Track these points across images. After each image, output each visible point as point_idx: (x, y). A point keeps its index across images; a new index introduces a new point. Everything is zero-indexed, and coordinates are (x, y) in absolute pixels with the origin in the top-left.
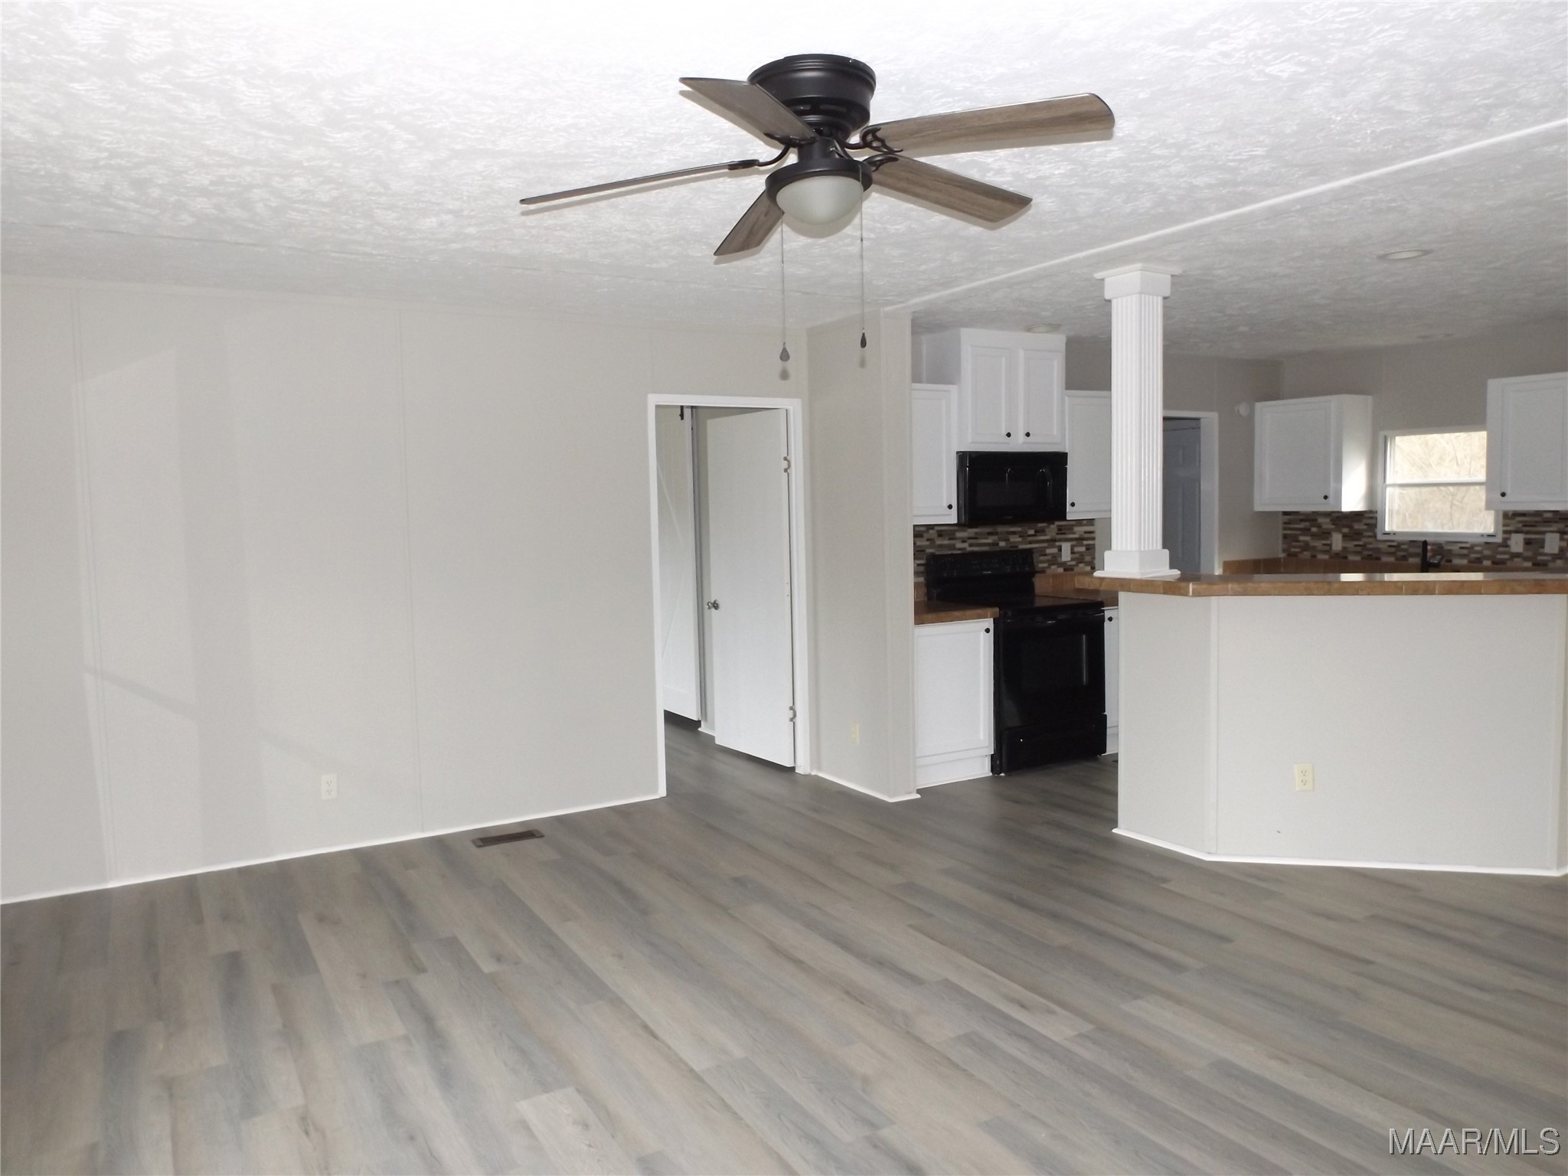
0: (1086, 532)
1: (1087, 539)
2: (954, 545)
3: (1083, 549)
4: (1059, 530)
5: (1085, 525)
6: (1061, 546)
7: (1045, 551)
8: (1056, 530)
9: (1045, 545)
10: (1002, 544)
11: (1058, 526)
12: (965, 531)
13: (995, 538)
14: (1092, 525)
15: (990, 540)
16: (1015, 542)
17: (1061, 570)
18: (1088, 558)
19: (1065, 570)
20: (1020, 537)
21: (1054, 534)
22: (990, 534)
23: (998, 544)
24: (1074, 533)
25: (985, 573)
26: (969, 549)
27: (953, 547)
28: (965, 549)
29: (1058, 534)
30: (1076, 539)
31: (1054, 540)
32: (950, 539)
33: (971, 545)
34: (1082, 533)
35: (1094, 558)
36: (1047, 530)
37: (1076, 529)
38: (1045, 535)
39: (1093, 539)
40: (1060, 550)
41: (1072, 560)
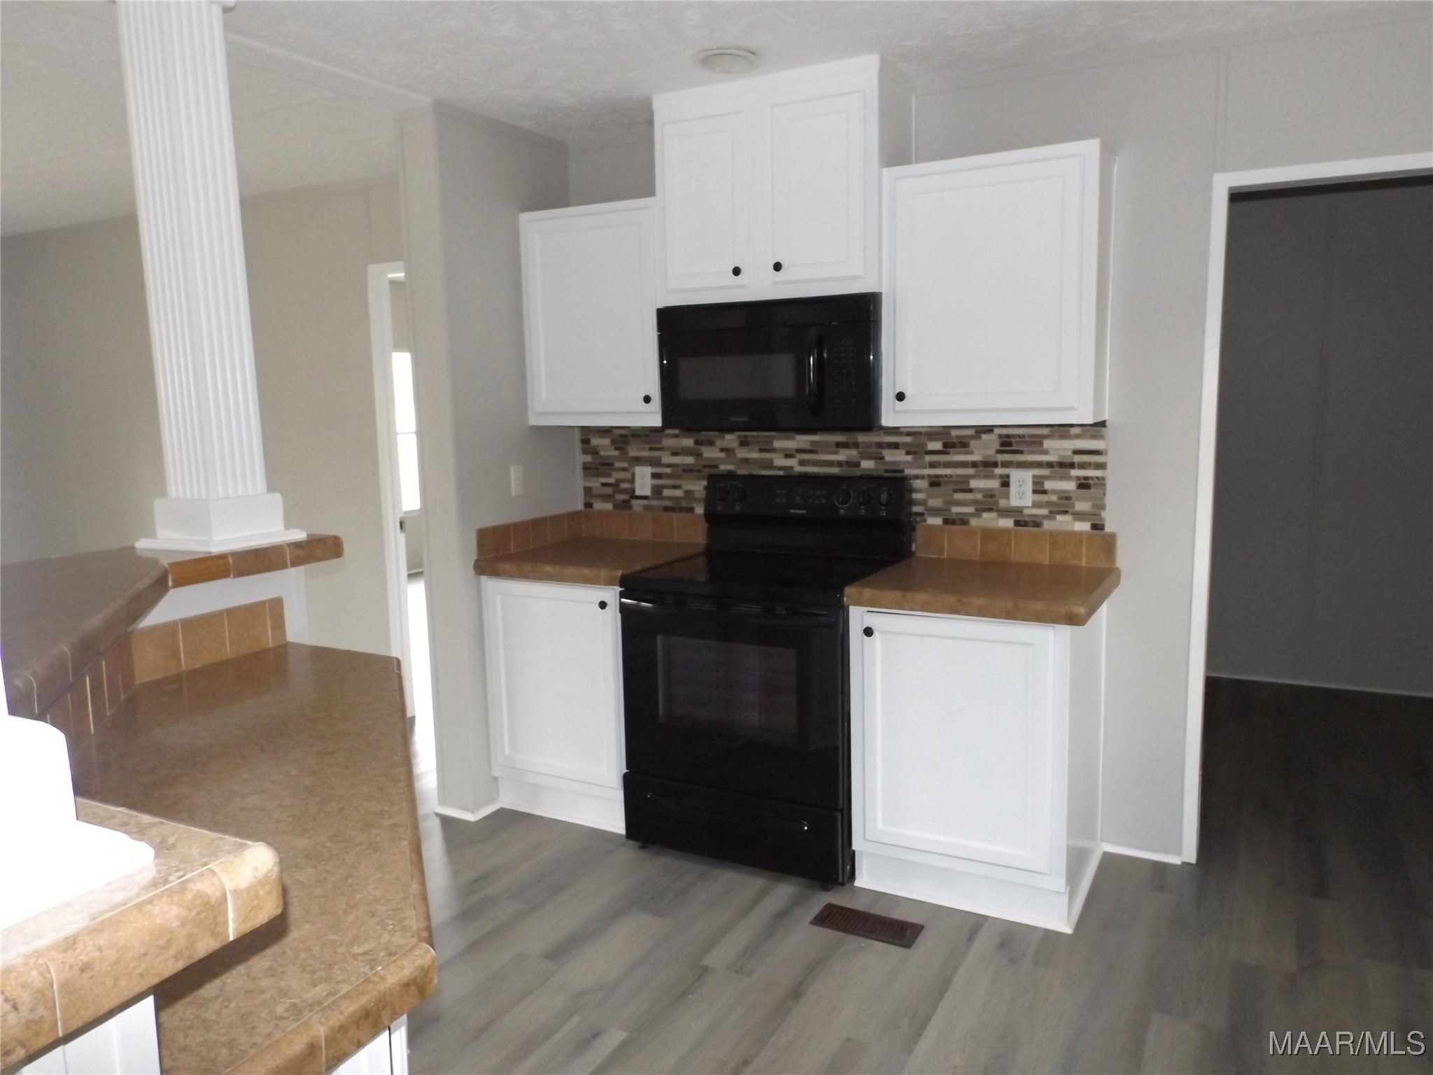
0: (1077, 452)
1: (1082, 466)
2: (771, 461)
3: (1070, 486)
4: (1003, 444)
5: (1077, 436)
6: (1008, 476)
7: (968, 482)
8: (997, 445)
9: (970, 471)
10: (867, 464)
11: (1000, 436)
12: (793, 439)
13: (853, 453)
14: (1099, 437)
15: (842, 456)
16: (895, 463)
17: (1007, 523)
18: (1082, 506)
19: (1017, 523)
20: (908, 453)
21: (992, 452)
22: (839, 445)
23: (858, 464)
24: (1046, 452)
25: (792, 511)
26: (798, 469)
27: (769, 464)
28: (792, 468)
29: (999, 452)
30: (1050, 465)
31: (989, 464)
32: (762, 450)
33: (802, 463)
34: (1069, 453)
35: (1103, 507)
36: (973, 443)
37: (1047, 444)
38: (971, 453)
39: (1101, 466)
40: (1005, 483)
41: (1036, 505)
